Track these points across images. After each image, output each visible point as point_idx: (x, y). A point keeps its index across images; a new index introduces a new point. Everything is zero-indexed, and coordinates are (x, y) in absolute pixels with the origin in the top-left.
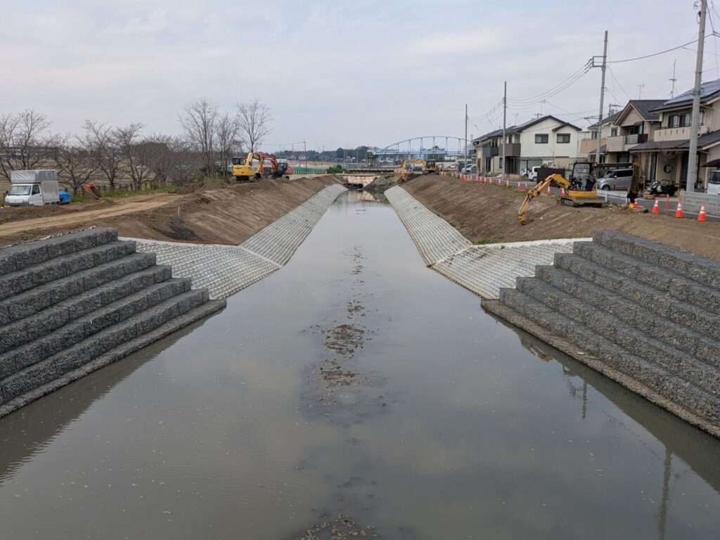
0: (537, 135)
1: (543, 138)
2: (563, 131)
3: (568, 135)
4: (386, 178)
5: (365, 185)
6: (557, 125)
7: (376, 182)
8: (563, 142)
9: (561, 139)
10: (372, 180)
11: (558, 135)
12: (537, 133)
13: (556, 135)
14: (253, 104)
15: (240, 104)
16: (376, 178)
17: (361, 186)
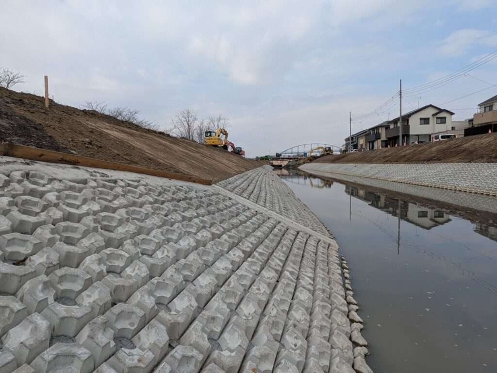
0: (421, 119)
1: (425, 121)
2: (441, 114)
3: (445, 118)
4: (296, 161)
5: (283, 165)
6: (436, 111)
7: (290, 163)
8: (441, 123)
9: (439, 121)
10: (287, 163)
11: (437, 118)
12: (421, 117)
13: (435, 119)
14: (218, 117)
15: (211, 118)
16: (290, 162)
17: (281, 166)
